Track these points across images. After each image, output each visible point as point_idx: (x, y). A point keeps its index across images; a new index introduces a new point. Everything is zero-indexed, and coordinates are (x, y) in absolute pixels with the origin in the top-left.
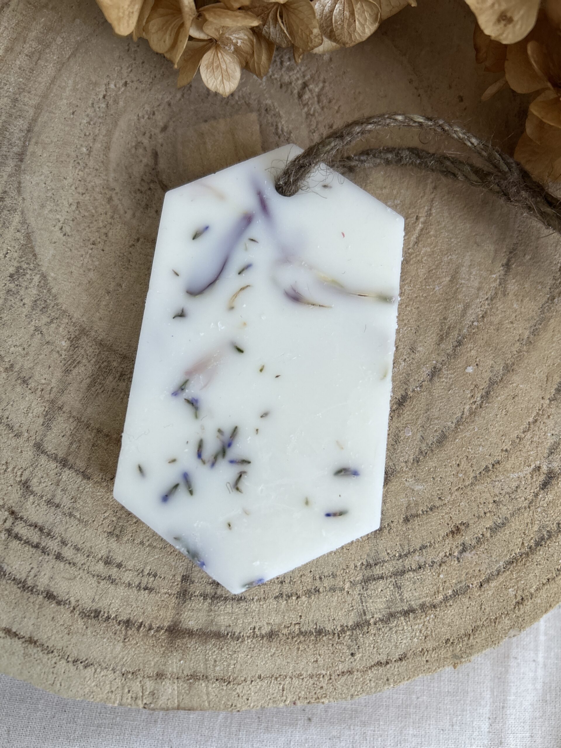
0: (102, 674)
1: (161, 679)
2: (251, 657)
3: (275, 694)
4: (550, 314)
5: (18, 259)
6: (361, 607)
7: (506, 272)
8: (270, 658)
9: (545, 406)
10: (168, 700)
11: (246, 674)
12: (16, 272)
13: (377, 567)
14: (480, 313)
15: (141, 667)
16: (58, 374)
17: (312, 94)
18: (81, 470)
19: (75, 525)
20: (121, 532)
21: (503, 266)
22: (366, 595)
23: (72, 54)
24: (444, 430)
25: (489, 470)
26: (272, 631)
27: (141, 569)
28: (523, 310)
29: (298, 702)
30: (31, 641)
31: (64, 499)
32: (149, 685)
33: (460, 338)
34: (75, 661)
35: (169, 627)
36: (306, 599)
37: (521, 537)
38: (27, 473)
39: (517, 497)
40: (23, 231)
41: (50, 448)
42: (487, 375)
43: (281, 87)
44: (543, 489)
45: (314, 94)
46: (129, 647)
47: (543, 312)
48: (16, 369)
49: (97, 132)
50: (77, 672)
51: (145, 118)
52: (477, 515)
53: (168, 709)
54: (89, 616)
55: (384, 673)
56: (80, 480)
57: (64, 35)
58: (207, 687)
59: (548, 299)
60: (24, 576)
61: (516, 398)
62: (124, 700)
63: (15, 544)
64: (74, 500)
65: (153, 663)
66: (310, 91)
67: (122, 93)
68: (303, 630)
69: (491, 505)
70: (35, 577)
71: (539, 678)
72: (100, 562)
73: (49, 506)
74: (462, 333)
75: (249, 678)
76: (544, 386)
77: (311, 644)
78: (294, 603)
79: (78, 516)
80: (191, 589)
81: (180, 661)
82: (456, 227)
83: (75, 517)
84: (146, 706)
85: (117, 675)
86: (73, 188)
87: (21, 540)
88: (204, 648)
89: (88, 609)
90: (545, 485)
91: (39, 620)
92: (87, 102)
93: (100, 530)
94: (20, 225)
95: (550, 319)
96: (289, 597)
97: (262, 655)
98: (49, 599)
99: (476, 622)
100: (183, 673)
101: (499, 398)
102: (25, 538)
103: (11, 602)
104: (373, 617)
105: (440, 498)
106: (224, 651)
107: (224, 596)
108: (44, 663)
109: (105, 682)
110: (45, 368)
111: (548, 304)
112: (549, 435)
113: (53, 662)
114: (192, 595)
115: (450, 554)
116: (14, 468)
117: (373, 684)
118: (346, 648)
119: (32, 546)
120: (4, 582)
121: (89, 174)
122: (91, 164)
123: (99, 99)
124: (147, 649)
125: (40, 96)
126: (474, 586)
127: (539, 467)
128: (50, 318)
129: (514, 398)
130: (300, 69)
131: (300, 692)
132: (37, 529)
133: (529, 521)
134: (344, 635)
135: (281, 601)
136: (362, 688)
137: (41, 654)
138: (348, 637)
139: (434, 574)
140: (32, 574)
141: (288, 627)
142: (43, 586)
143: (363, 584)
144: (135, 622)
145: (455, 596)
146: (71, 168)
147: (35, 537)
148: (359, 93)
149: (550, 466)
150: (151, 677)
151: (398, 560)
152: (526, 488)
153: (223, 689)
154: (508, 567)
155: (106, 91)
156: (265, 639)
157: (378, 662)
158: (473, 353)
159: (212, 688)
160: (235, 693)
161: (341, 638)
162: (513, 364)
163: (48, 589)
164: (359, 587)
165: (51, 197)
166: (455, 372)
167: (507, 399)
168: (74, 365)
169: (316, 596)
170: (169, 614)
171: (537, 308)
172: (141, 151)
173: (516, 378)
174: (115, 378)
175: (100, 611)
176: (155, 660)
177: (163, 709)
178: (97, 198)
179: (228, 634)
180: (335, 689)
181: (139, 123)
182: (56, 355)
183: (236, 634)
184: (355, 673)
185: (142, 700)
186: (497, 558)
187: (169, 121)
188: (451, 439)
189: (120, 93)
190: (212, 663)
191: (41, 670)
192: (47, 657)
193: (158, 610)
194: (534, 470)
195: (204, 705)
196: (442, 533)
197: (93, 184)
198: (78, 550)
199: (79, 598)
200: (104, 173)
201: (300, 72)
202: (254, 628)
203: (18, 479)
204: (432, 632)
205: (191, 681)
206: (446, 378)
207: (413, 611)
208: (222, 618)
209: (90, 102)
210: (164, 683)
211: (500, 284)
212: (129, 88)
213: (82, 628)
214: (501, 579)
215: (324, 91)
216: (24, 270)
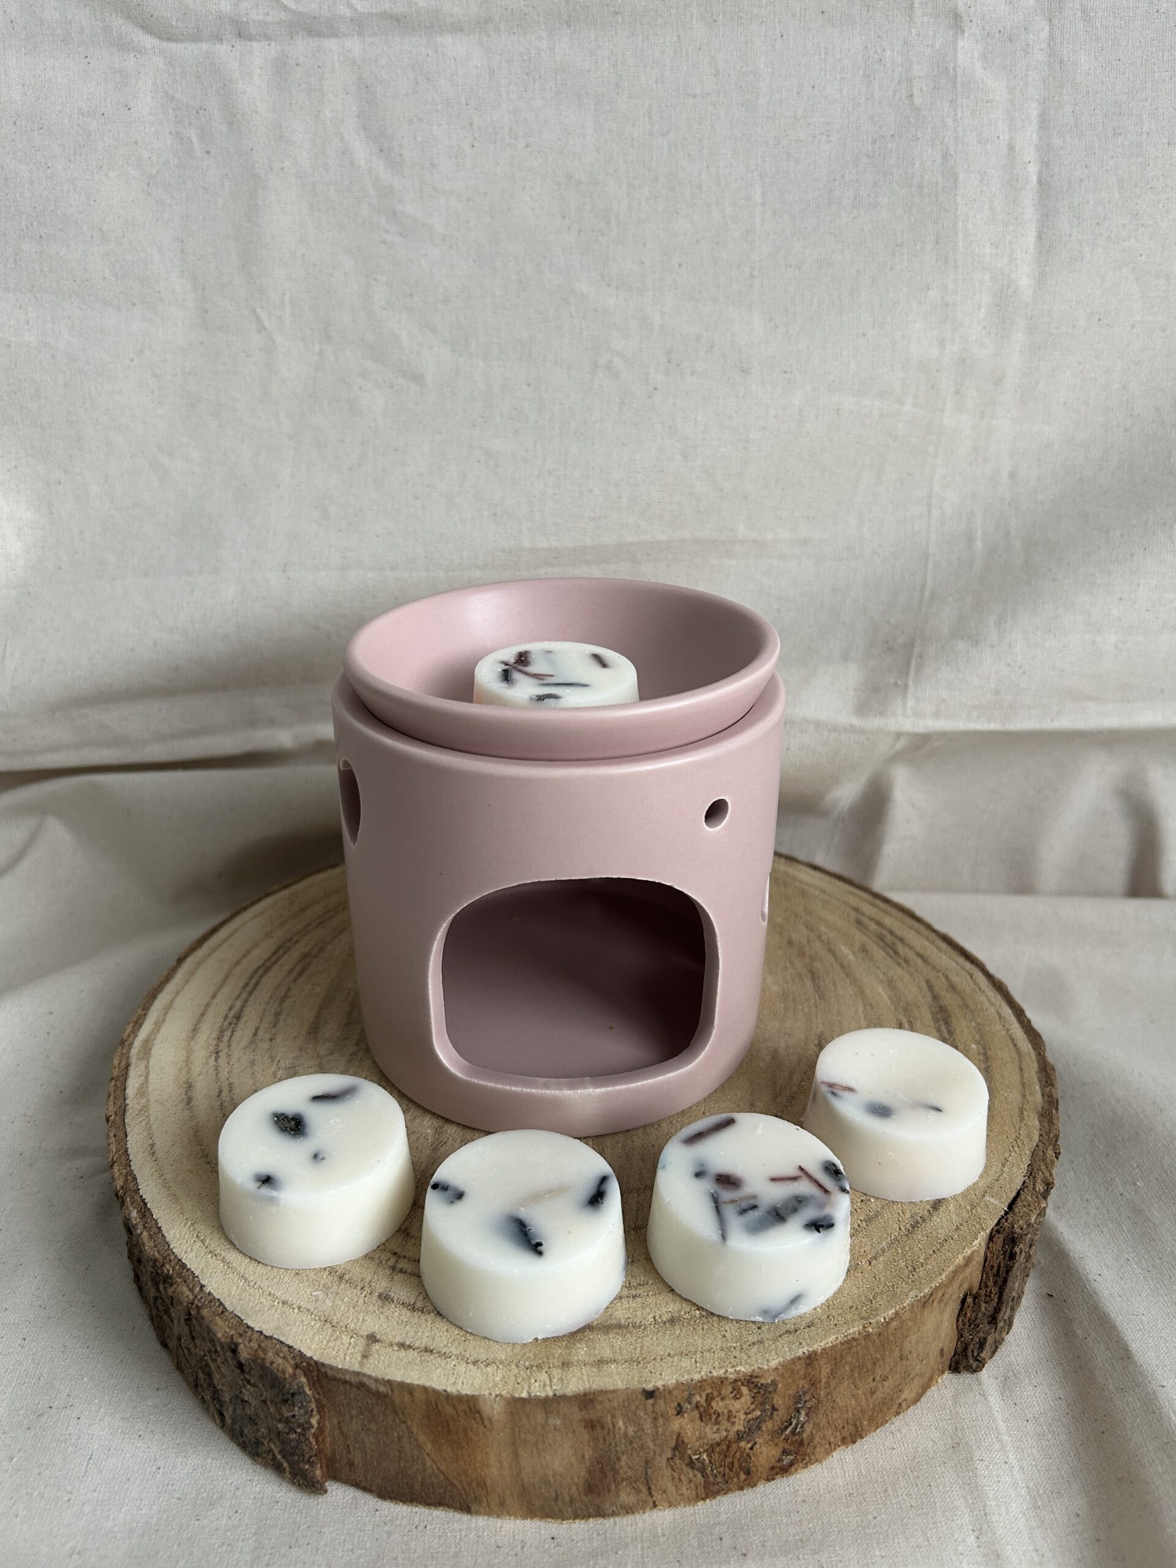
2: (657, 1339)
8: (676, 1338)
11: (655, 1354)
15: (545, 1360)
26: (673, 1318)
30: (427, 1350)
32: (556, 1373)
50: (480, 1370)
62: (532, 1388)
65: (557, 1356)
75: (658, 1357)
88: (607, 1338)
97: (668, 1337)
100: (589, 1359)
103: (402, 1321)
106: (628, 1338)
108: (442, 1367)
113: (452, 1365)
120: (393, 1306)
131: (714, 1363)
137: (439, 1358)
153: (634, 1369)
156: (667, 1324)
159: (622, 1369)
179: (628, 1325)
183: (637, 1323)
184: (766, 1341)
202: (655, 1318)
205: (599, 1365)
210: (571, 1369)
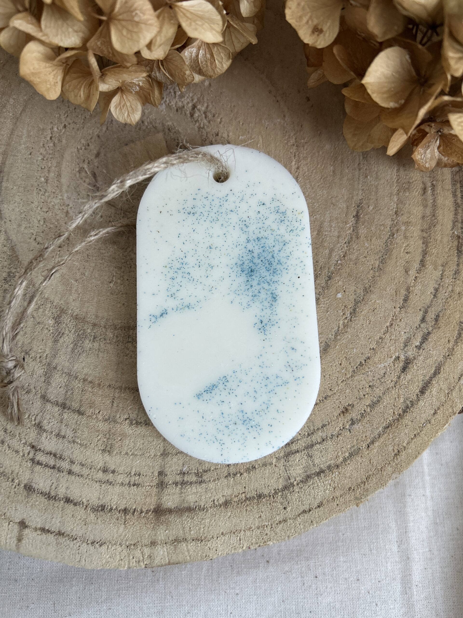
0: (113, 549)
1: (154, 545)
2: (215, 520)
3: (235, 544)
4: (392, 247)
5: (8, 266)
6: (286, 474)
7: (357, 221)
8: (228, 520)
9: (397, 313)
10: (161, 559)
11: (213, 533)
12: (8, 276)
13: (293, 445)
14: (341, 254)
15: (139, 539)
16: (50, 343)
17: (200, 112)
18: (77, 410)
19: (78, 449)
20: (111, 448)
21: (354, 217)
22: (288, 466)
23: (23, 110)
24: (327, 341)
25: (363, 365)
26: (226, 501)
27: (129, 472)
28: (372, 247)
29: (251, 547)
31: (68, 431)
32: (147, 551)
33: (329, 274)
34: (93, 543)
35: (155, 509)
36: (247, 474)
37: (392, 408)
38: (39, 417)
39: (386, 380)
40: (8, 246)
41: (52, 397)
42: (352, 298)
43: (177, 111)
44: (403, 372)
45: (202, 112)
46: (129, 527)
47: (386, 246)
48: (19, 346)
49: (50, 165)
50: (96, 550)
51: (83, 150)
52: (358, 397)
53: (162, 566)
54: (97, 510)
55: (309, 517)
56: (77, 416)
57: (14, 97)
58: (187, 546)
59: (390, 236)
60: (47, 490)
61: (376, 311)
62: (131, 564)
63: (38, 468)
64: (75, 431)
65: (147, 536)
66: (199, 110)
67: (64, 133)
68: (248, 496)
69: (367, 389)
70: (56, 488)
71: (429, 507)
72: (100, 471)
73: (58, 438)
74: (330, 270)
75: (215, 536)
76: (394, 299)
77: (255, 506)
78: (239, 479)
79: (79, 442)
80: (166, 480)
81: (166, 531)
82: (316, 194)
83: (77, 443)
84: (147, 566)
85: (123, 548)
86: (39, 208)
87: (42, 465)
88: (181, 520)
89: (96, 505)
90: (404, 369)
91: (63, 518)
92: (39, 144)
93: (96, 449)
94: (6, 242)
95: (392, 250)
96: (235, 475)
97: (222, 518)
98: (68, 502)
99: (368, 472)
100: (169, 539)
101: (363, 313)
102: (44, 463)
103: (42, 509)
104: (295, 480)
105: (330, 390)
106: (195, 520)
107: (190, 481)
108: (71, 547)
109: (116, 554)
110: (40, 341)
111: (390, 239)
112: (403, 333)
113: (78, 546)
114: (167, 484)
115: (343, 428)
116: (29, 415)
117: (302, 527)
118: (279, 504)
119: (51, 468)
121: (49, 197)
122: (49, 189)
123: (48, 141)
124: (141, 526)
125: (4, 145)
126: (363, 448)
127: (399, 357)
128: (38, 305)
129: (374, 311)
130: (189, 95)
131: (252, 540)
132: (52, 456)
133: (396, 396)
134: (277, 496)
135: (230, 479)
136: (294, 530)
137: (68, 541)
138: (279, 497)
139: (334, 443)
140: (53, 487)
141: (237, 496)
142: (62, 494)
143: (285, 458)
144: (131, 509)
145: (351, 457)
146: (35, 194)
147: (51, 461)
148: (234, 106)
149: (406, 355)
150: (147, 545)
151: (307, 437)
152: (391, 374)
153: (198, 546)
154: (386, 430)
155: (52, 134)
156: (222, 507)
157: (303, 511)
158: (340, 283)
159: (191, 546)
160: (207, 547)
161: (276, 498)
162: (370, 286)
163: (66, 495)
164: (283, 460)
165: (24, 218)
166: (329, 299)
167: (369, 312)
168: (60, 336)
169: (254, 471)
170: (153, 500)
171: (382, 244)
172: (83, 174)
173: (373, 297)
174: (90, 340)
175: (105, 506)
176: (148, 533)
177: (159, 566)
178: (58, 213)
179: (196, 508)
180: (276, 534)
181: (79, 153)
182: (46, 331)
183: (202, 506)
184: (288, 521)
185: (144, 562)
186: (377, 426)
187: (100, 149)
188: (333, 347)
189: (62, 133)
190: (188, 529)
191: (70, 552)
192: (73, 543)
193: (145, 499)
194: (395, 360)
195: (187, 559)
196: (336, 414)
197: (53, 203)
198: (83, 465)
199: (88, 499)
200: (60, 194)
201: (189, 98)
202: (214, 501)
203: (34, 423)
204: (338, 484)
205: (175, 544)
206: (324, 304)
207: (322, 471)
208: (190, 497)
209: (42, 144)
211: (353, 231)
212: (68, 129)
213: (94, 519)
214: (382, 440)
215: (209, 109)
216: (13, 273)
